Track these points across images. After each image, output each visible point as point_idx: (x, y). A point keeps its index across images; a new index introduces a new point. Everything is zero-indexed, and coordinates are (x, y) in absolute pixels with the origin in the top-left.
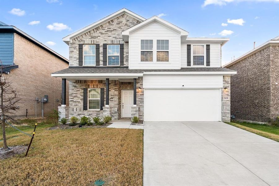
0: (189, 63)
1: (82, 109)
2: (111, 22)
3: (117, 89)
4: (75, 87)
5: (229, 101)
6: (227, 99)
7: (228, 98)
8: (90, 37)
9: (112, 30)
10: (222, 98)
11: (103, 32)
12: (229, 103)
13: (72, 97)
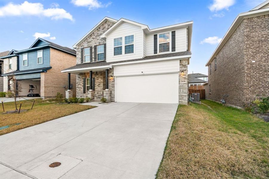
0: (155, 51)
1: (83, 92)
2: (99, 29)
3: (102, 78)
4: (79, 77)
5: (186, 84)
6: (184, 83)
7: (185, 81)
8: (87, 43)
9: (100, 34)
10: (179, 81)
11: (94, 37)
12: (186, 86)
13: (78, 85)
